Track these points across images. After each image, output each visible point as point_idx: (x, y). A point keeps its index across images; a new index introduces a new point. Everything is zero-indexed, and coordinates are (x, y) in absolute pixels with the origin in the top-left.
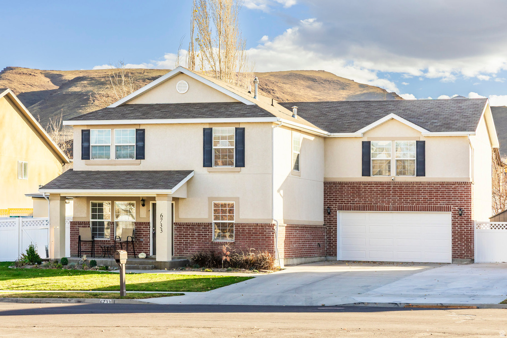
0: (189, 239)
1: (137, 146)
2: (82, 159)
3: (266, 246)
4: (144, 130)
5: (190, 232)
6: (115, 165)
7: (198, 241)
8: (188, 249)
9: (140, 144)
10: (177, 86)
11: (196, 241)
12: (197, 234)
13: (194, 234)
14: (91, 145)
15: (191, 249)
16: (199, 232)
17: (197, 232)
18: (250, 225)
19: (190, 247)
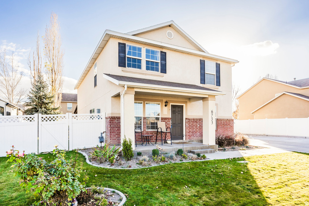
0: (194, 128)
1: (161, 63)
2: (119, 66)
3: (231, 132)
4: (165, 53)
5: (195, 124)
6: (146, 74)
7: (199, 130)
8: (194, 135)
9: (163, 62)
10: (167, 33)
11: (198, 130)
12: (199, 125)
13: (197, 126)
14: (127, 56)
15: (196, 135)
16: (200, 124)
17: (199, 124)
18: (223, 120)
19: (195, 134)
